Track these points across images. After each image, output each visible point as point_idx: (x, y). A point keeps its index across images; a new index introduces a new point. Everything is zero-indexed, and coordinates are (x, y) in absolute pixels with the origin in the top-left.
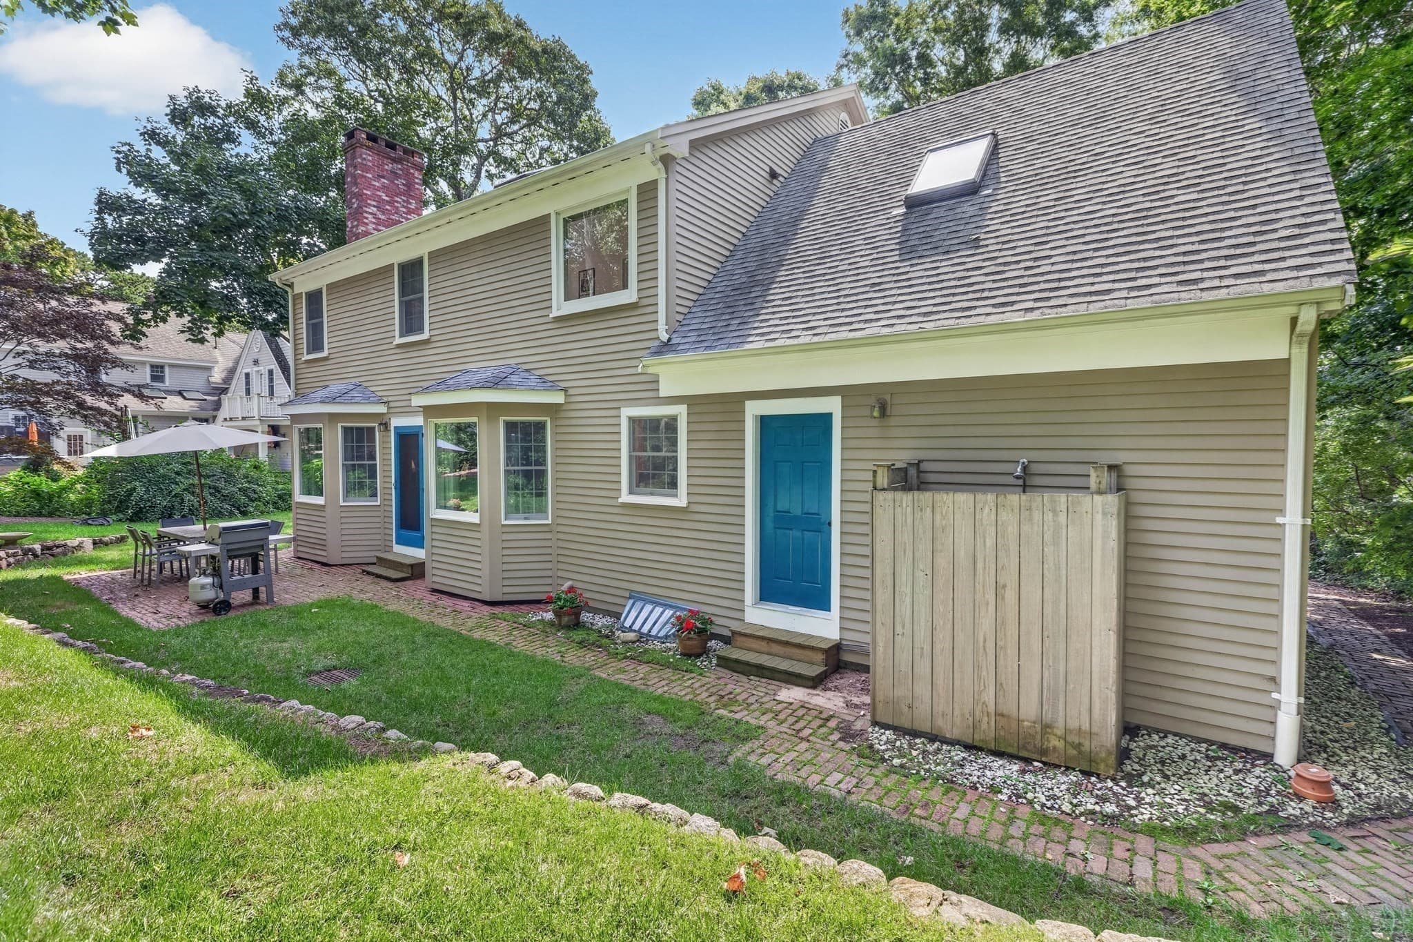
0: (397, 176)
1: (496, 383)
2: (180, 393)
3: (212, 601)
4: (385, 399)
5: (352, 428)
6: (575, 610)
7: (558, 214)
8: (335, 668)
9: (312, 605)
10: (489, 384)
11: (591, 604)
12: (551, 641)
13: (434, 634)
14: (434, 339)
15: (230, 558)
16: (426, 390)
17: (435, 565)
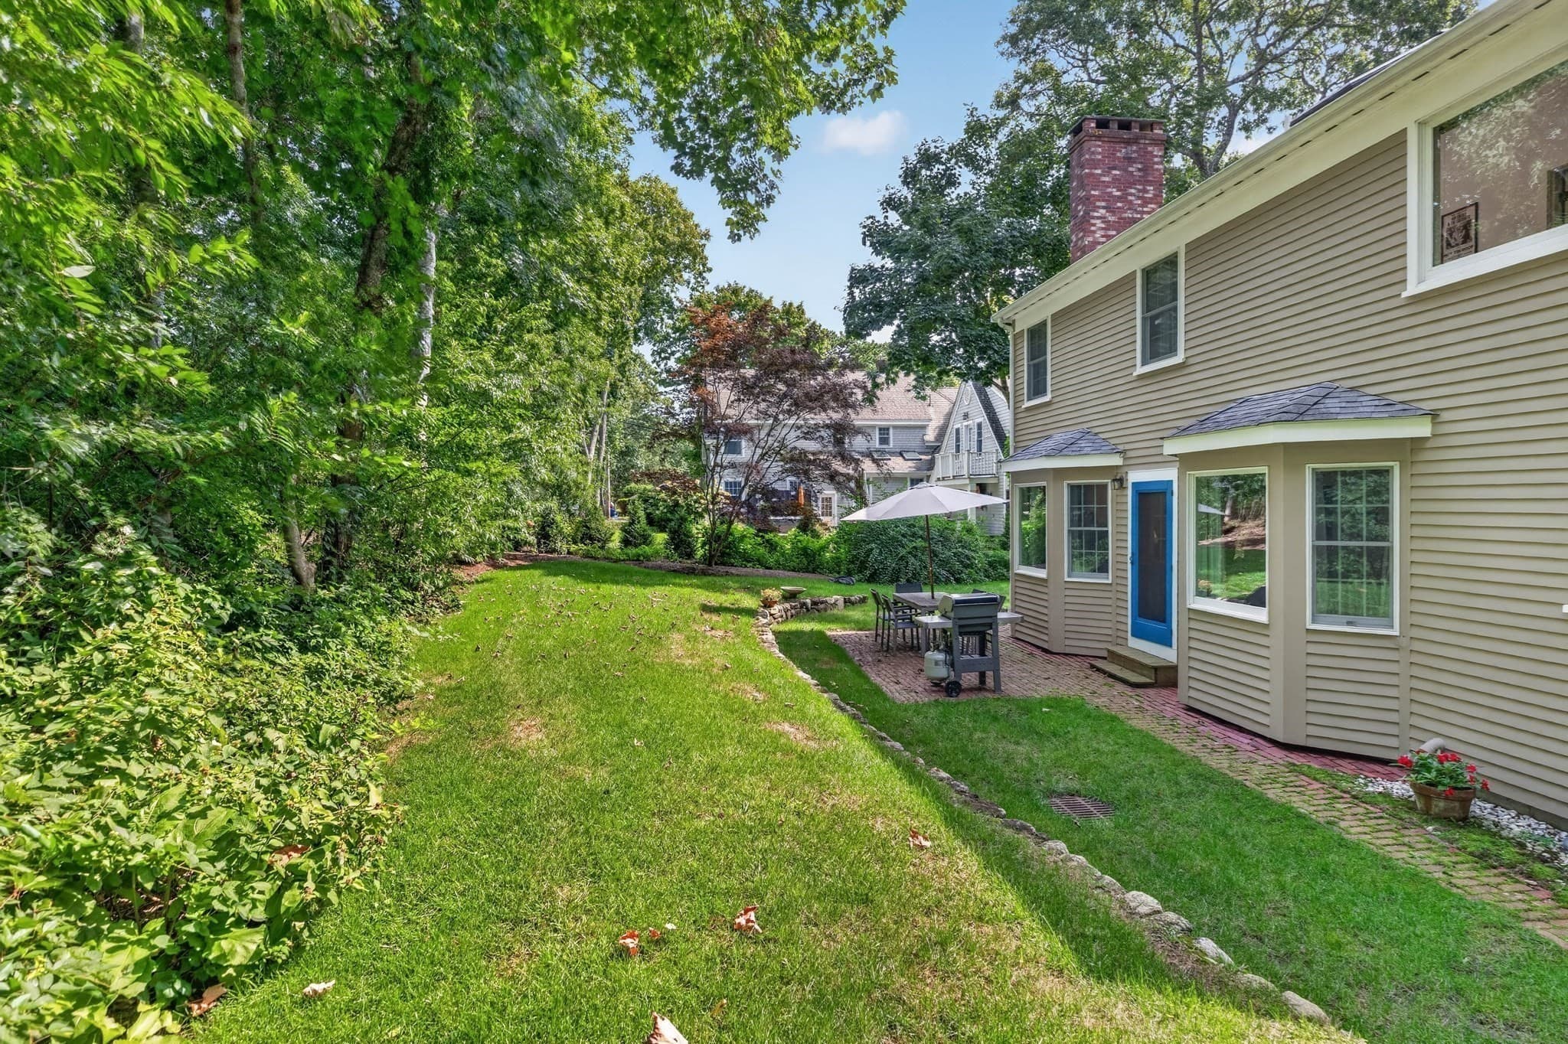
0: (1129, 160)
1: (1300, 414)
2: (901, 454)
3: (943, 680)
4: (1121, 448)
5: (1079, 487)
6: (1463, 794)
7: (1421, 124)
8: (1078, 793)
9: (1041, 702)
10: (1286, 416)
11: (1494, 788)
12: (1412, 836)
13: (1206, 777)
14: (1192, 361)
15: (961, 634)
16: (1183, 432)
17: (1193, 674)
